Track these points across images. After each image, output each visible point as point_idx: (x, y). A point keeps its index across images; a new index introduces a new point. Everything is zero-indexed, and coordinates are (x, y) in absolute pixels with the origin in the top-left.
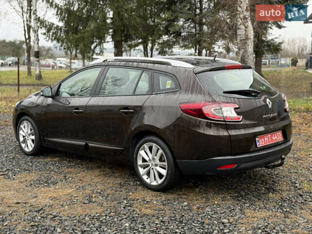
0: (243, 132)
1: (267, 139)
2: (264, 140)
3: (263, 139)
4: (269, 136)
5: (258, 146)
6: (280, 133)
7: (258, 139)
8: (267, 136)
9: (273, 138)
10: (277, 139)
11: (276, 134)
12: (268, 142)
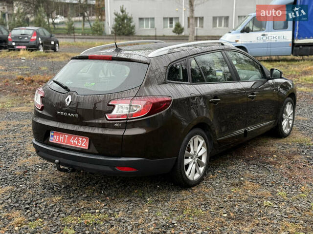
2: (59, 138)
5: (50, 140)
6: (84, 139)
7: (52, 134)
8: (63, 135)
9: (71, 141)
10: (77, 144)
11: (77, 138)
12: (63, 141)
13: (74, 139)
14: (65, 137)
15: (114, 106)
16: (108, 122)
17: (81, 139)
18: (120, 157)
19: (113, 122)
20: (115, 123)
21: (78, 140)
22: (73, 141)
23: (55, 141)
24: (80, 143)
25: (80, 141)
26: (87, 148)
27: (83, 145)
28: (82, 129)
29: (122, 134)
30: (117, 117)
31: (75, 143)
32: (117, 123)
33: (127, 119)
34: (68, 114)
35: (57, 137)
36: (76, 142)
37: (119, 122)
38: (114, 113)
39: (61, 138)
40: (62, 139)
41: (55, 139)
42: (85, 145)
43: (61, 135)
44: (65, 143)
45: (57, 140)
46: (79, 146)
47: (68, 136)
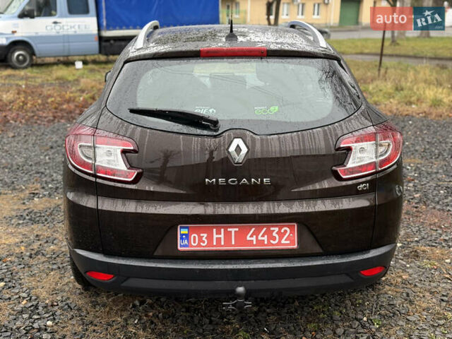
0: (131, 207)
1: (222, 236)
2: (210, 238)
3: (205, 235)
4: (233, 230)
5: (179, 248)
6: (286, 228)
8: (222, 230)
9: (248, 238)
10: (266, 243)
11: (265, 229)
12: (223, 243)
13: (256, 233)
14: (228, 235)
15: (349, 149)
16: (345, 183)
17: (277, 229)
19: (354, 181)
21: (269, 233)
22: (254, 238)
23: (199, 245)
24: (274, 239)
25: (274, 234)
26: (296, 246)
27: (283, 241)
31: (260, 242)
32: (362, 183)
33: (376, 173)
35: (200, 239)
36: (265, 238)
38: (351, 164)
39: (215, 236)
40: (219, 239)
41: (194, 242)
42: (288, 242)
43: (215, 230)
44: (232, 246)
45: (204, 242)
46: (273, 245)
47: (237, 229)
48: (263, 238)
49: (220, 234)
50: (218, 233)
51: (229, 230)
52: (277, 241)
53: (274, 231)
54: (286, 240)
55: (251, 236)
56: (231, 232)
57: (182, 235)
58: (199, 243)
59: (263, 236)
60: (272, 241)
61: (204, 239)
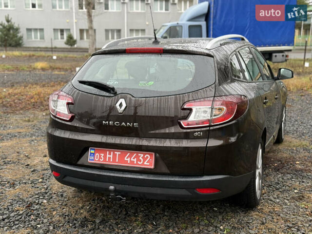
0: (67, 135)
2: (105, 157)
3: (103, 155)
4: (118, 153)
5: (89, 161)
6: (148, 155)
7: (93, 151)
8: (112, 153)
9: (126, 159)
10: (135, 163)
11: (135, 154)
12: (111, 160)
13: (130, 157)
14: (115, 155)
15: (191, 110)
16: (185, 131)
17: (142, 155)
18: (202, 176)
19: (192, 130)
20: (195, 132)
21: (137, 157)
22: (129, 159)
23: (99, 160)
24: (140, 161)
25: (140, 158)
26: (152, 167)
27: (145, 163)
28: (144, 142)
29: (205, 145)
30: (197, 124)
31: (132, 162)
32: (198, 132)
33: (210, 126)
34: (121, 123)
35: (100, 156)
36: (135, 160)
37: (199, 130)
38: (192, 118)
39: (108, 156)
40: (109, 158)
41: (97, 158)
42: (148, 164)
43: (108, 152)
44: (117, 163)
45: (102, 159)
46: (139, 164)
47: (120, 153)
48: (133, 160)
49: (111, 155)
50: (110, 154)
51: (116, 153)
52: (142, 162)
53: (141, 156)
54: (147, 162)
55: (127, 158)
56: (116, 154)
57: (91, 153)
58: (99, 159)
59: (134, 158)
60: (139, 162)
61: (102, 157)
